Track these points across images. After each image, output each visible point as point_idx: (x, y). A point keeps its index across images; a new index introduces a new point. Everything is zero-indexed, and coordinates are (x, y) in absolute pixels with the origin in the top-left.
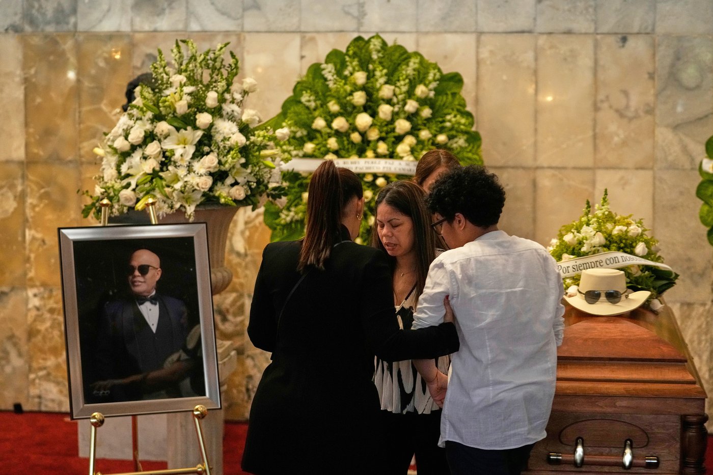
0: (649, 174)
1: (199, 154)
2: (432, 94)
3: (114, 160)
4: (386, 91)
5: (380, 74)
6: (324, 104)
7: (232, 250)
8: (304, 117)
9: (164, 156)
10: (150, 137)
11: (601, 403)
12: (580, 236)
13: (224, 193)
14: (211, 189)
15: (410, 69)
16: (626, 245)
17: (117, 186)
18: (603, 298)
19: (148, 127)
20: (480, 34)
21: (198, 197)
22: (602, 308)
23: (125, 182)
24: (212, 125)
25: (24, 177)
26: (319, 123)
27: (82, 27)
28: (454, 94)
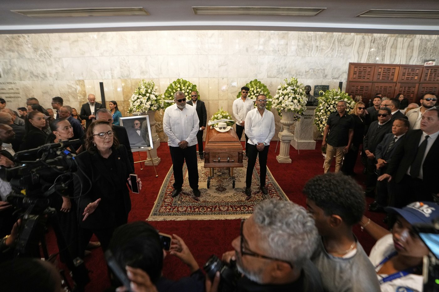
0: (227, 101)
1: (147, 101)
2: (191, 88)
3: (132, 102)
4: (183, 88)
5: (182, 85)
6: (173, 91)
7: (160, 115)
8: (169, 93)
9: (141, 102)
10: (138, 98)
11: (223, 150)
12: (217, 116)
13: (152, 108)
14: (150, 108)
15: (187, 84)
16: (226, 117)
17: (133, 108)
18: (222, 128)
19: (138, 96)
20: (199, 78)
21: (148, 109)
22: (222, 131)
23: (134, 107)
24: (150, 96)
25: (124, 104)
26: (172, 94)
27: (131, 77)
28: (195, 88)
